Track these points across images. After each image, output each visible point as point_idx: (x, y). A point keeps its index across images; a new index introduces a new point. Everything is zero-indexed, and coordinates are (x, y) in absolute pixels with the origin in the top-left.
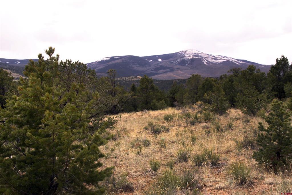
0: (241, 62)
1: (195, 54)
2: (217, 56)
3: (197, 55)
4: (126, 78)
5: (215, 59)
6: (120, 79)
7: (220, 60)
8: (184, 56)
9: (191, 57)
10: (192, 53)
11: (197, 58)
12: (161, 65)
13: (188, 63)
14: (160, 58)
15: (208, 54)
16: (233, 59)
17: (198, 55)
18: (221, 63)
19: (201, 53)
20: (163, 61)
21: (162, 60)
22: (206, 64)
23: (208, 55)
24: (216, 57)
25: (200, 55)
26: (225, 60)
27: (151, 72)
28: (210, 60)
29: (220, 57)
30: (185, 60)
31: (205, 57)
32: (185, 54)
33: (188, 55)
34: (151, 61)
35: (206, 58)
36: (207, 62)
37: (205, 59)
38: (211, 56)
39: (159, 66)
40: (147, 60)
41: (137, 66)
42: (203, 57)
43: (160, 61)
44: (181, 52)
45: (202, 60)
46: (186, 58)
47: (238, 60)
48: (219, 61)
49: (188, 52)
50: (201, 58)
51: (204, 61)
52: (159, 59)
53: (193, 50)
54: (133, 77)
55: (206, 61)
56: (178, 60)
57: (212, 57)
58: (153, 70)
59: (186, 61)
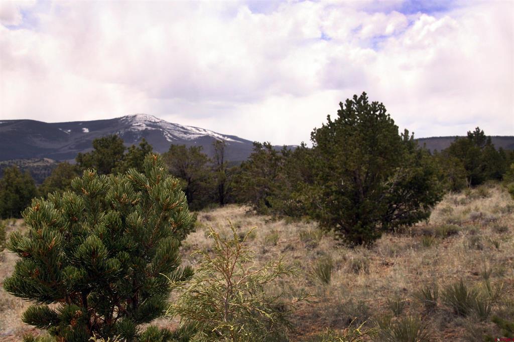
0: (229, 139)
1: (150, 122)
2: (189, 128)
3: (153, 124)
4: (20, 162)
5: (185, 133)
6: (9, 162)
7: (194, 134)
8: (131, 125)
9: (144, 127)
10: (145, 121)
11: (153, 129)
12: (87, 139)
13: (139, 138)
14: (87, 128)
15: (173, 123)
16: (215, 133)
17: (155, 124)
18: (196, 140)
19: (160, 122)
20: (93, 132)
21: (90, 130)
22: (169, 140)
23: (173, 126)
24: (186, 129)
25: (160, 124)
26: (201, 136)
27: (71, 151)
28: (176, 134)
29: (193, 129)
30: (132, 132)
31: (168, 128)
32: (131, 122)
33: (138, 124)
34: (69, 131)
35: (169, 130)
36: (171, 136)
37: (169, 132)
38: (177, 128)
39: (84, 141)
40: (60, 129)
41: (41, 140)
42: (165, 127)
43: (86, 133)
44: (124, 118)
45: (163, 134)
46: (135, 129)
47: (224, 136)
48: (192, 137)
49: (137, 119)
50: (161, 130)
51: (167, 135)
52: (85, 129)
53: (148, 116)
54: (36, 160)
55: (169, 135)
56: (120, 132)
57: (180, 128)
58: (73, 147)
59: (135, 134)
